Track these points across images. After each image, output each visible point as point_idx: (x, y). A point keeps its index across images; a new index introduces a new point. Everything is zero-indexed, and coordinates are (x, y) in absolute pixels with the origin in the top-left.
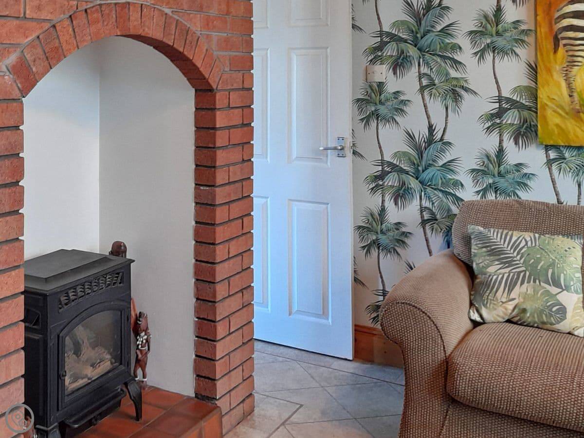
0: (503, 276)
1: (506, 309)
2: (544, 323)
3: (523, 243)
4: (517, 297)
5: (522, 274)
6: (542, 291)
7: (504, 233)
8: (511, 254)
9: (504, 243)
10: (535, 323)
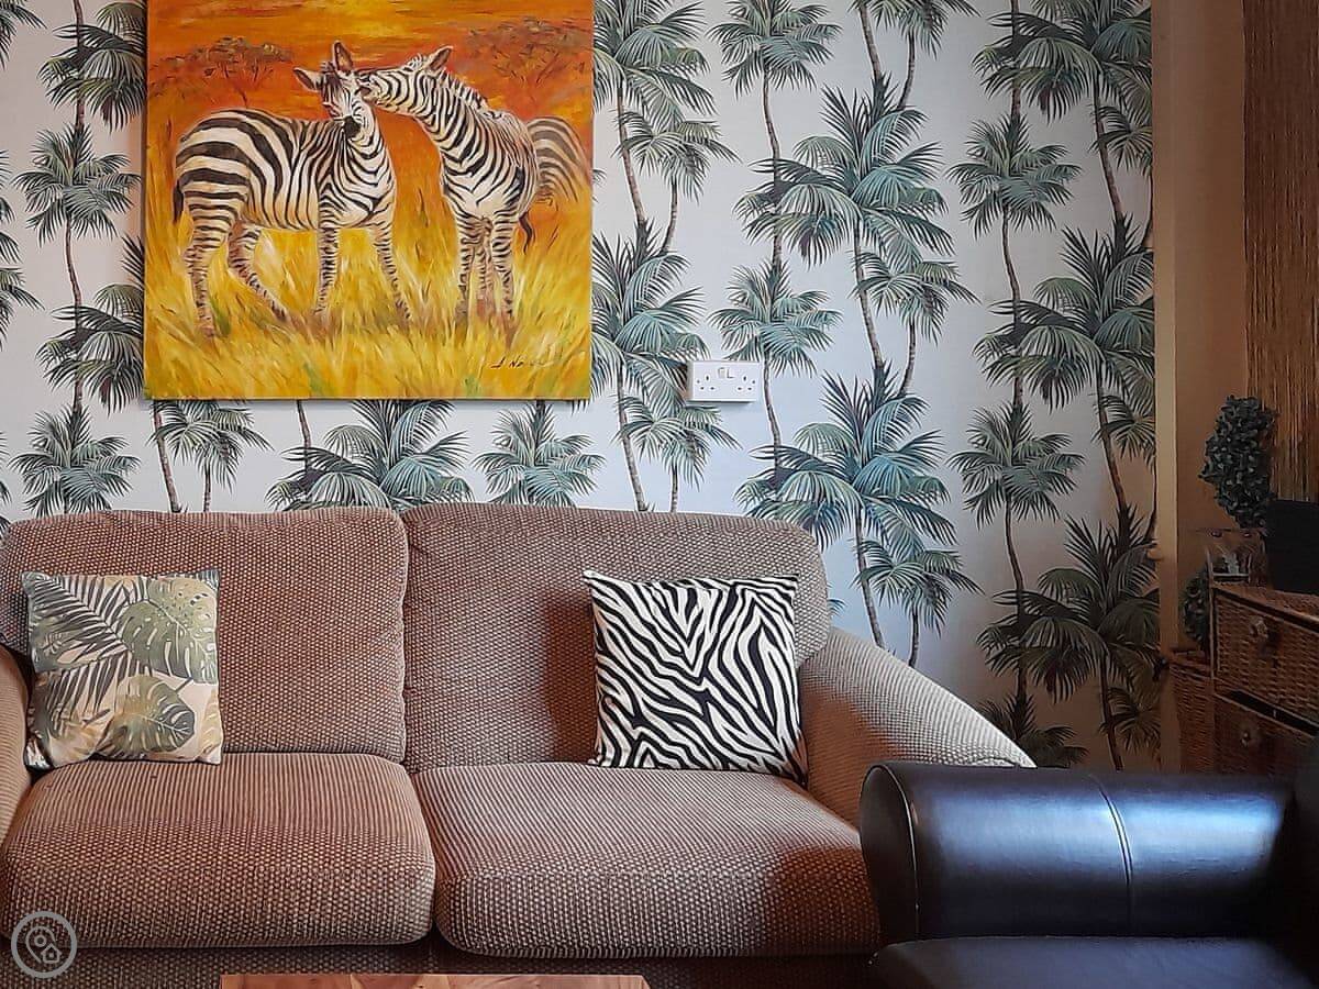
0: (88, 668)
1: (92, 733)
2: (156, 749)
3: (122, 596)
4: (111, 707)
5: (120, 660)
6: (154, 687)
7: (89, 582)
8: (101, 621)
9: (89, 602)
10: (143, 750)
